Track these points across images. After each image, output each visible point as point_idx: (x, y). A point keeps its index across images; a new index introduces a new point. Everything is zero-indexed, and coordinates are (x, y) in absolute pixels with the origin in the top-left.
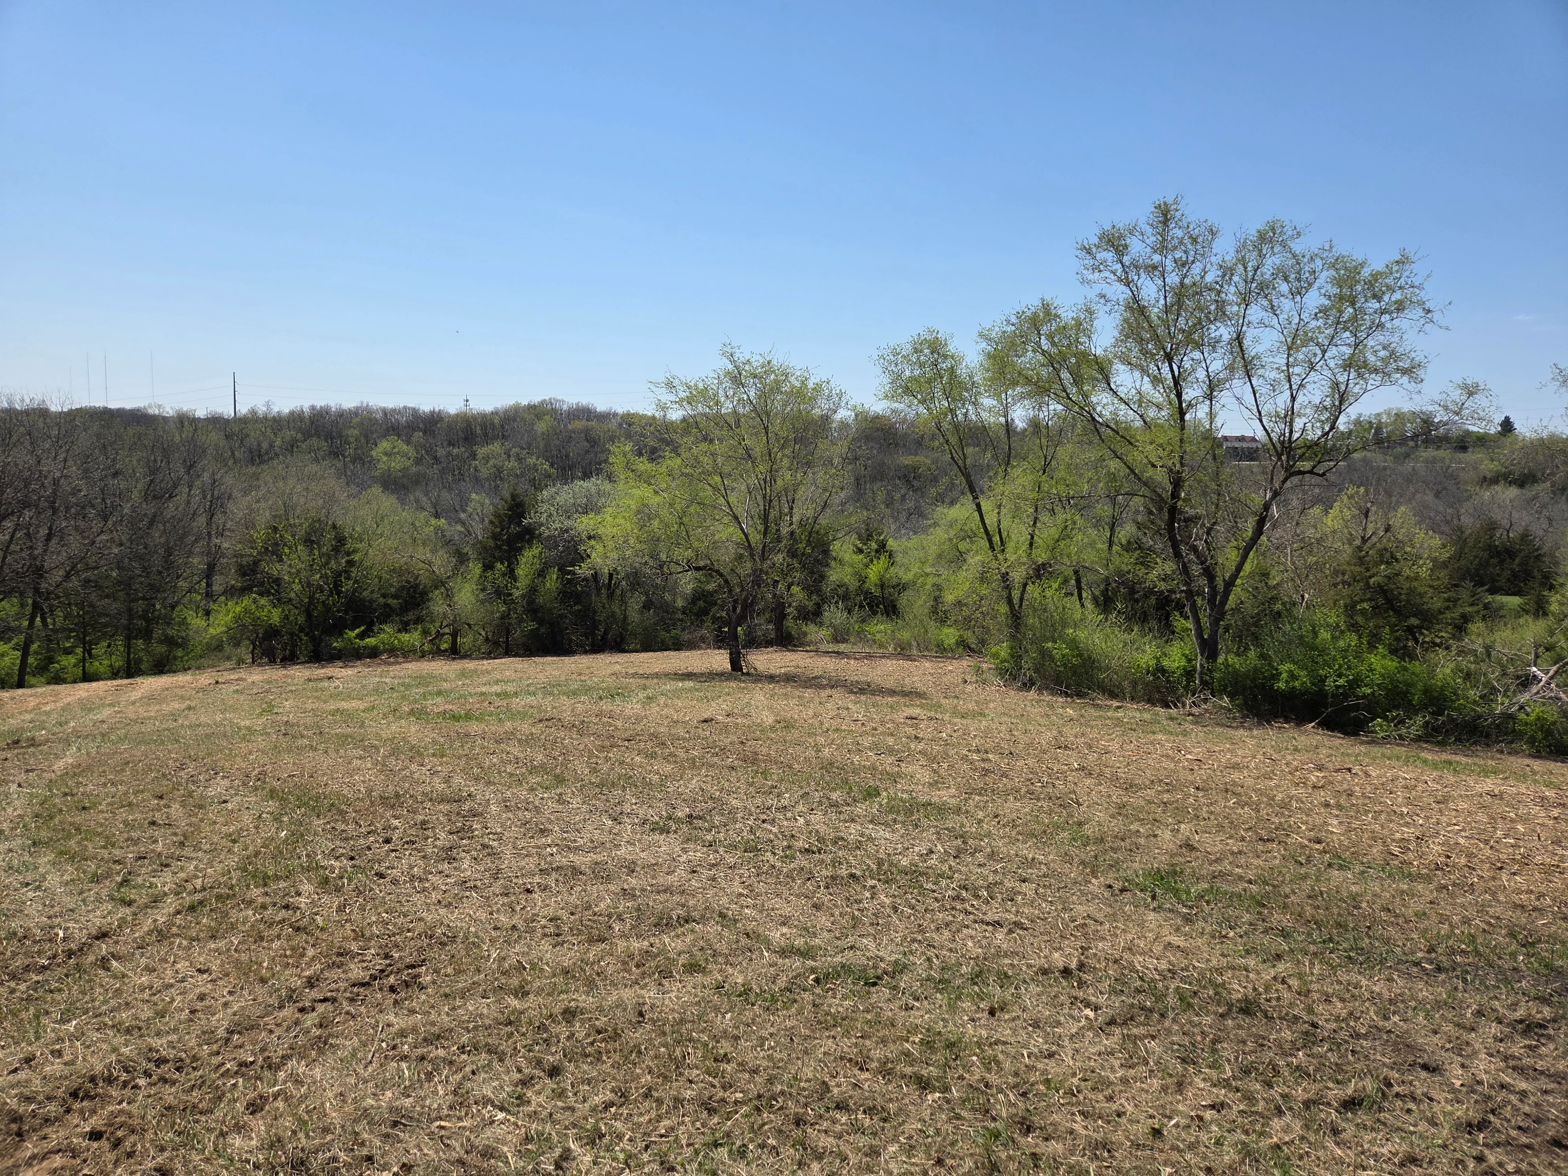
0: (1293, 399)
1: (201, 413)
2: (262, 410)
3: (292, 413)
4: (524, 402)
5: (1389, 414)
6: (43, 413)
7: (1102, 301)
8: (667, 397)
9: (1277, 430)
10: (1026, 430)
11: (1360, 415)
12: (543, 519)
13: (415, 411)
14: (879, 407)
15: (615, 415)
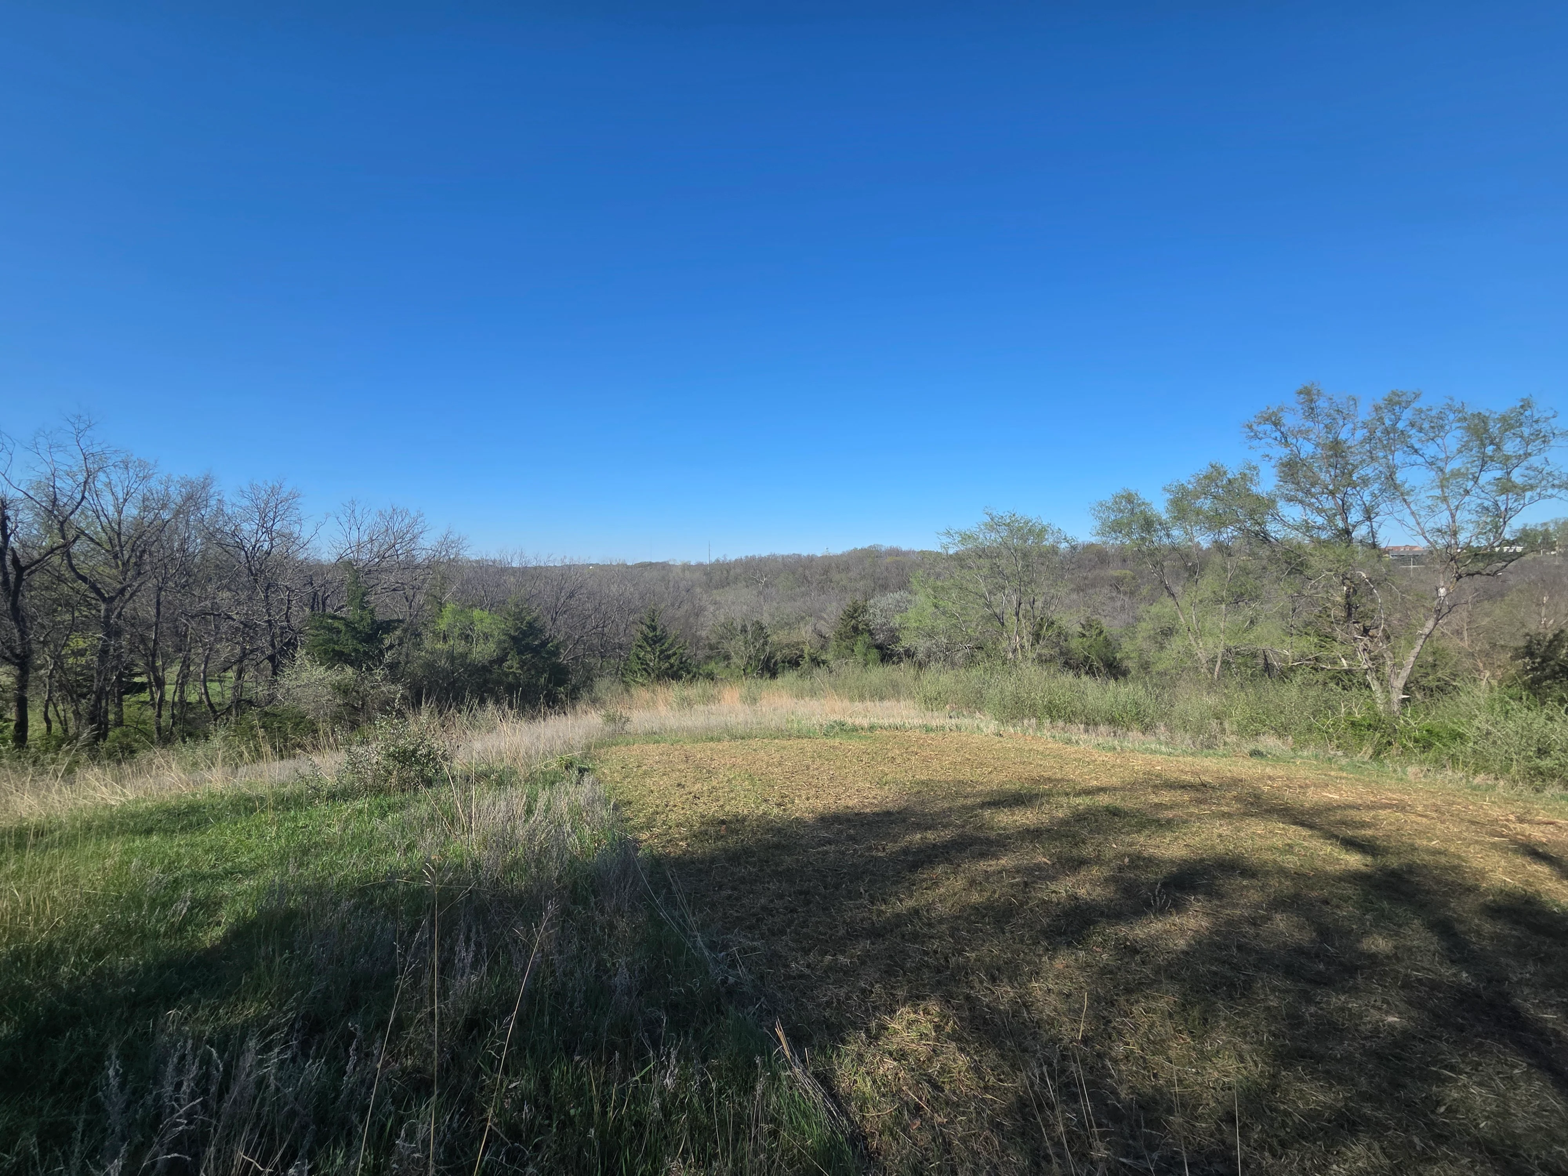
0: (1453, 516)
1: (693, 563)
2: (721, 559)
3: (736, 560)
4: (859, 548)
5: (1556, 523)
6: (625, 566)
7: (1267, 459)
8: (945, 540)
9: (1441, 542)
10: (1209, 549)
11: (1526, 525)
12: (871, 618)
13: (799, 556)
14: (1094, 540)
15: (914, 552)
